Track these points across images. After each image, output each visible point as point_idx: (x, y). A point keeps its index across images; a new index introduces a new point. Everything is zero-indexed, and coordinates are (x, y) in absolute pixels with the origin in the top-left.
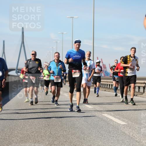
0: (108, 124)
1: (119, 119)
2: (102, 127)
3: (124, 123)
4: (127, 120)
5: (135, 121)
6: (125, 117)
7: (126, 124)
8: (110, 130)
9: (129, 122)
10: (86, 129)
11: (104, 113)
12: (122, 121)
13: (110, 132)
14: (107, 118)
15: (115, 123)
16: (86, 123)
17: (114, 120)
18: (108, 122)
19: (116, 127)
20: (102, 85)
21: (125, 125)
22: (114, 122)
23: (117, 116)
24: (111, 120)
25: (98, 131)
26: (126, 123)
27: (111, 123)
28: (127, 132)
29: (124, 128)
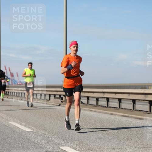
1: (25, 126)
2: (8, 134)
3: (30, 130)
4: (33, 127)
5: (41, 127)
6: (31, 123)
7: (32, 131)
8: (16, 137)
9: (35, 129)
11: (10, 121)
12: (28, 128)
13: (15, 139)
14: (14, 126)
15: (20, 131)
17: (20, 127)
18: (14, 130)
19: (22, 134)
21: (31, 131)
22: (20, 129)
23: (23, 124)
24: (18, 127)
25: (4, 139)
26: (31, 129)
27: (17, 131)
28: (32, 139)
29: (29, 135)
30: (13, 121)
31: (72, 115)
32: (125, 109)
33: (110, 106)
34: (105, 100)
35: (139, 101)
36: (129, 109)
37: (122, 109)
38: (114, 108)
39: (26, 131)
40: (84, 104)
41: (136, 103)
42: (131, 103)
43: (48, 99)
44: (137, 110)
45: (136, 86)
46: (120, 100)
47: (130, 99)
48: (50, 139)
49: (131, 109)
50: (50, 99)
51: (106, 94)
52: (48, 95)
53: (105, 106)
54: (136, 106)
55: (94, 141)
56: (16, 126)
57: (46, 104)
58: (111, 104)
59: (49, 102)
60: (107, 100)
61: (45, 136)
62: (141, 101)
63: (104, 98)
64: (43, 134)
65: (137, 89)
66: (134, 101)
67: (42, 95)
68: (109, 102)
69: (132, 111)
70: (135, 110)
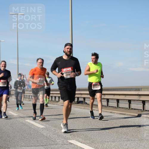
0: (30, 128)
1: (39, 123)
2: (25, 130)
3: (43, 127)
4: (45, 124)
5: (52, 124)
7: (45, 127)
8: (32, 133)
9: (47, 126)
10: (11, 133)
11: (26, 119)
12: (41, 125)
13: (31, 135)
14: (29, 123)
15: (35, 127)
16: (12, 128)
17: (35, 125)
18: (30, 126)
19: (37, 130)
20: (26, 96)
21: (43, 128)
23: (37, 121)
25: (21, 134)
26: (44, 126)
27: (32, 127)
28: (45, 134)
29: (43, 131)
30: (29, 119)
31: (78, 114)
32: (122, 108)
33: (110, 105)
34: (106, 100)
35: (134, 101)
36: (126, 108)
37: (120, 108)
38: (113, 108)
39: (40, 127)
40: (88, 104)
41: (132, 103)
42: (127, 103)
43: (58, 101)
44: (132, 109)
45: (131, 88)
46: (118, 101)
47: (127, 100)
48: (60, 134)
49: (127, 108)
50: (59, 101)
51: (106, 96)
52: (58, 97)
53: (106, 106)
54: (132, 106)
55: (97, 135)
56: (32, 124)
57: (56, 104)
58: (110, 104)
59: (59, 103)
60: (107, 101)
61: (56, 132)
62: (135, 101)
63: (105, 99)
64: (54, 129)
65: (132, 91)
66: (130, 101)
67: (53, 97)
68: (109, 102)
69: (128, 110)
70: (130, 109)
